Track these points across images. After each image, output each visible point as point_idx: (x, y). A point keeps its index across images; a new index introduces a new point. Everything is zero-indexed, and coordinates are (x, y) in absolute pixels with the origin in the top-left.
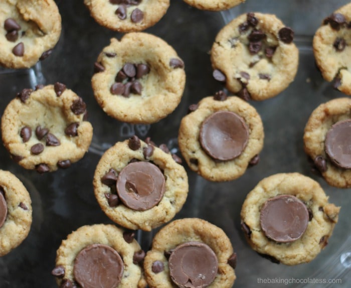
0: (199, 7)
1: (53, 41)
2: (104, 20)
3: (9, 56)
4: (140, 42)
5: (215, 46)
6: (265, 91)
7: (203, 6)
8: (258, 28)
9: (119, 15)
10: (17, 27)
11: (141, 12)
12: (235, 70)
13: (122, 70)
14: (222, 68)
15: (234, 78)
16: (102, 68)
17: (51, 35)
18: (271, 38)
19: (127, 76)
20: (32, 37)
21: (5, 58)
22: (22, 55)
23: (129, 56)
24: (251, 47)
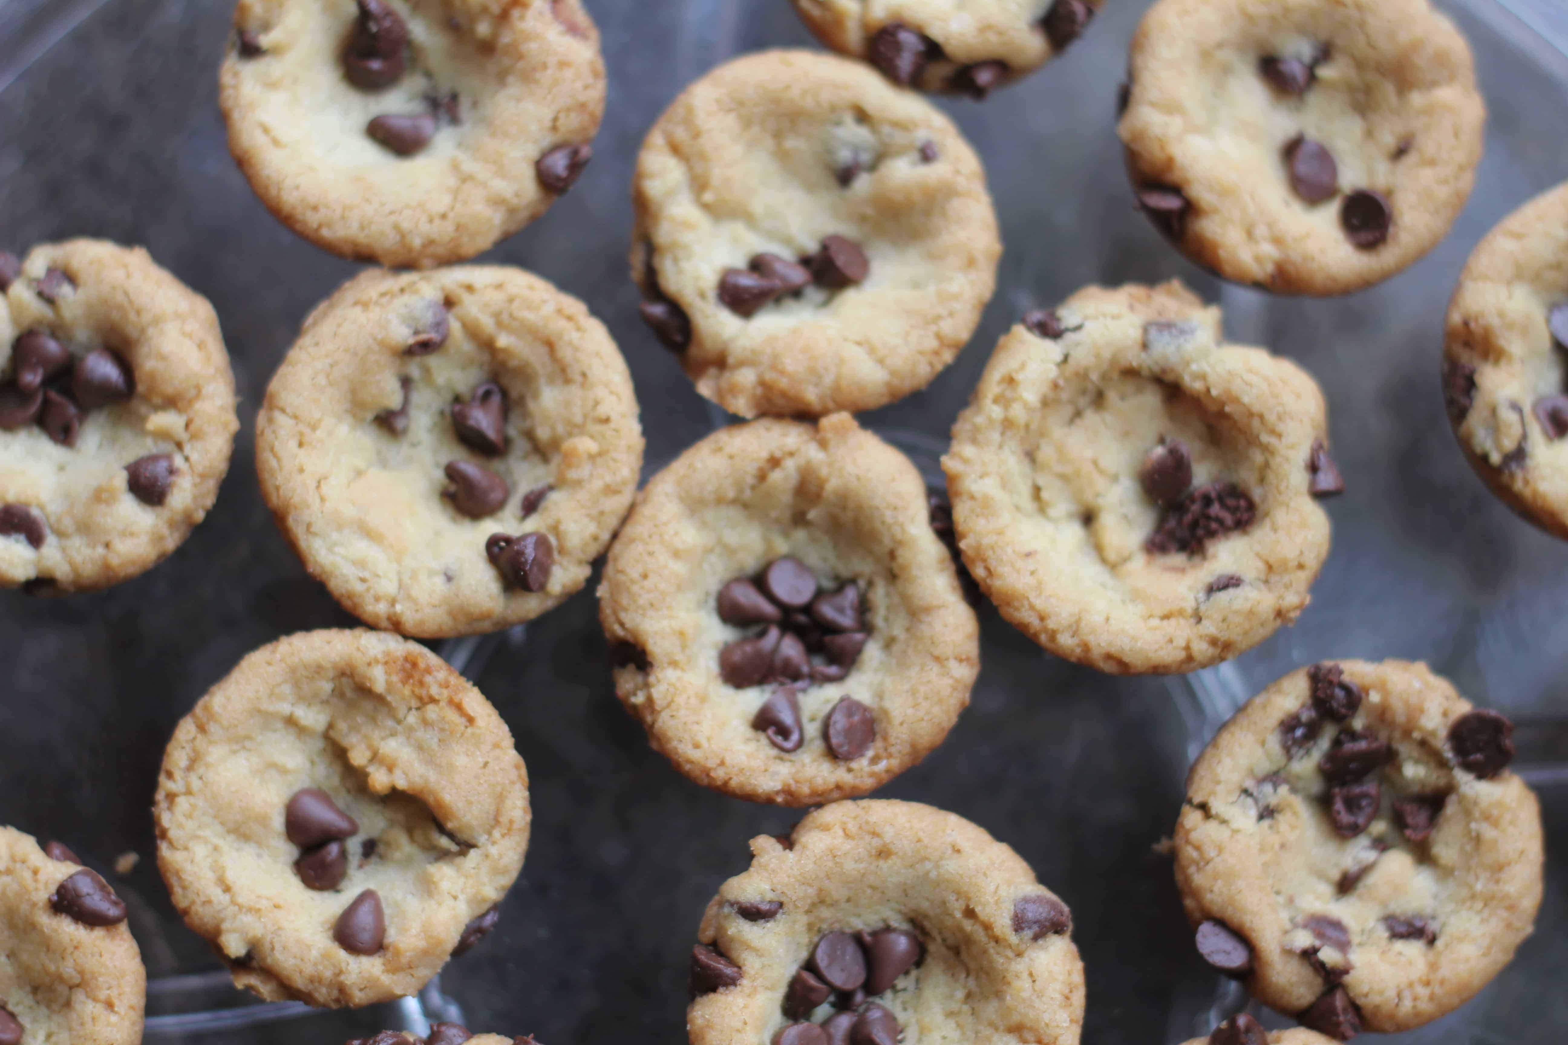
0: (1109, 667)
1: (505, 872)
2: (711, 763)
3: (325, 956)
4: (876, 842)
5: (1191, 818)
6: (1423, 992)
7: (1126, 659)
8: (1358, 723)
9: (771, 731)
10: (343, 825)
11: (864, 709)
12: (1284, 916)
13: (810, 966)
14: (1229, 913)
15: (1288, 952)
16: (729, 971)
17: (494, 851)
18: (1417, 761)
19: (833, 989)
20: (407, 863)
21: (309, 970)
22: (378, 947)
23: (834, 904)
24: (1339, 805)
